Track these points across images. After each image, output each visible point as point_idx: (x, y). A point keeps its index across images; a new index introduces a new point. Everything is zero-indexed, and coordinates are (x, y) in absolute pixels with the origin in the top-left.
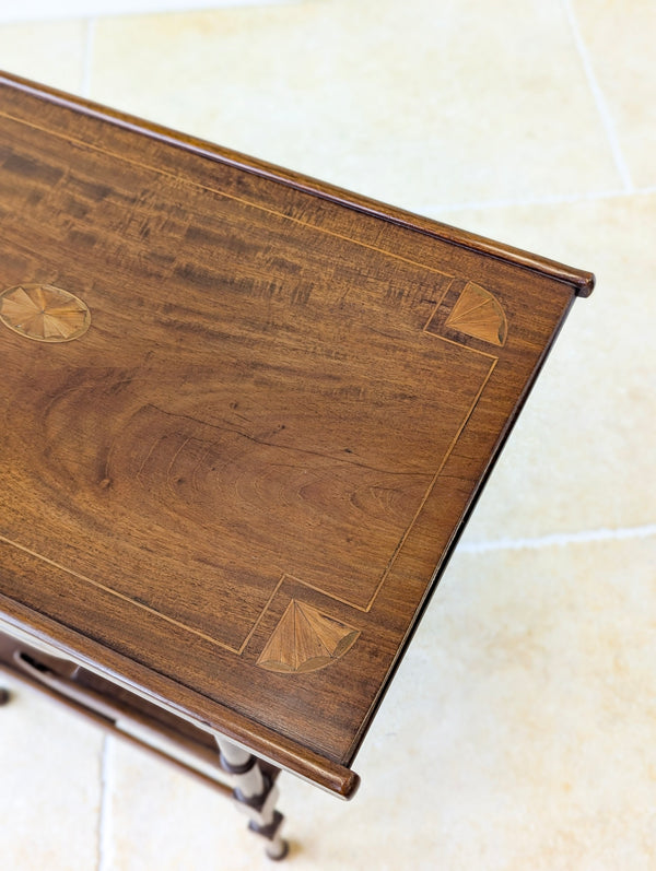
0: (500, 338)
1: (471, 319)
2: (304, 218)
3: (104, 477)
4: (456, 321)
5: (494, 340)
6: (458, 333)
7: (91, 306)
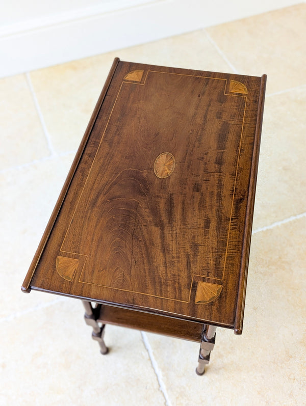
0: (198, 302)
1: (204, 290)
2: (232, 224)
3: (110, 200)
4: (201, 285)
5: (197, 300)
6: (197, 287)
7: (171, 177)
